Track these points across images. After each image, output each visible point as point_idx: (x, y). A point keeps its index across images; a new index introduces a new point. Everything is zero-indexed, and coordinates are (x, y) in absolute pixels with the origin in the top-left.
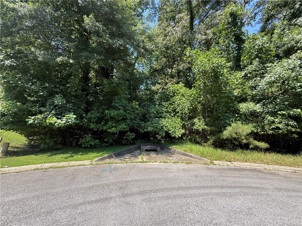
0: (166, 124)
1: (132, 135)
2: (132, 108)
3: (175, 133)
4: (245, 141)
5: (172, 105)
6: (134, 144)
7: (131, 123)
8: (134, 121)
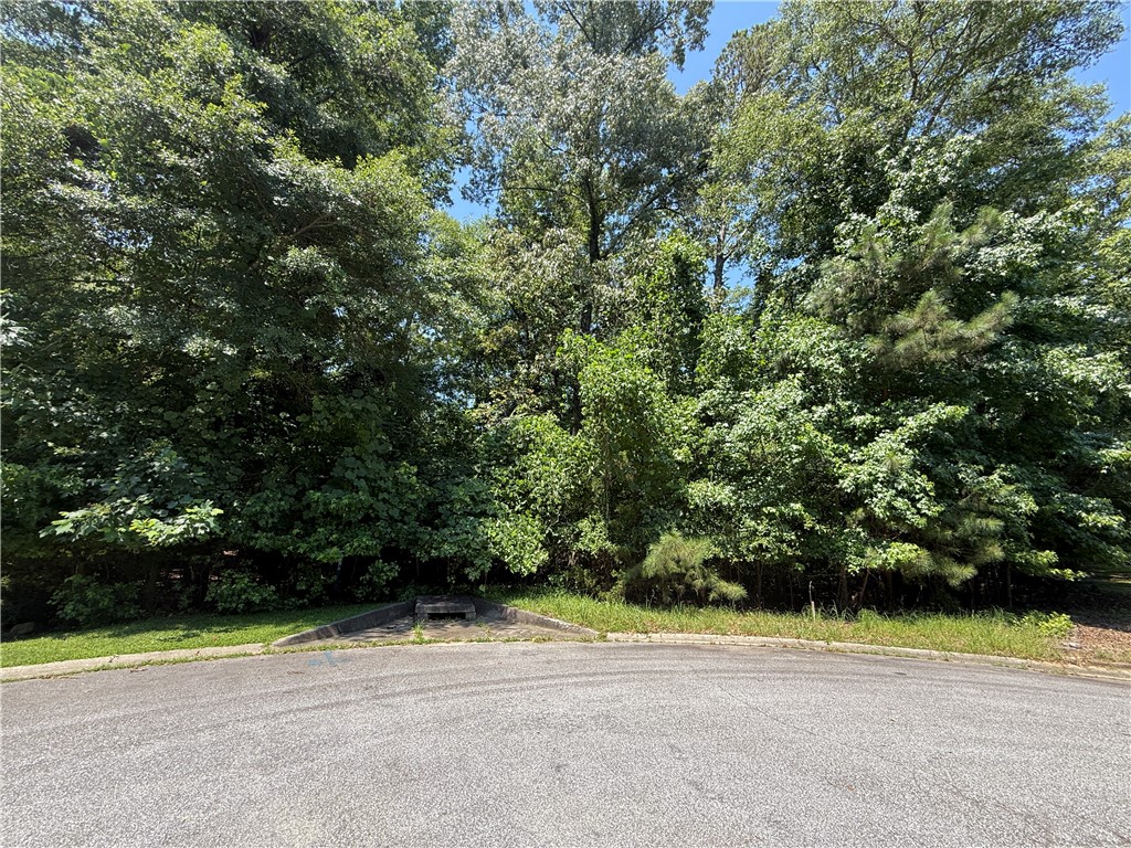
0: (497, 534)
1: (391, 571)
2: (396, 482)
3: (521, 562)
4: (699, 583)
5: (521, 478)
6: (393, 598)
7: (389, 530)
8: (400, 524)
